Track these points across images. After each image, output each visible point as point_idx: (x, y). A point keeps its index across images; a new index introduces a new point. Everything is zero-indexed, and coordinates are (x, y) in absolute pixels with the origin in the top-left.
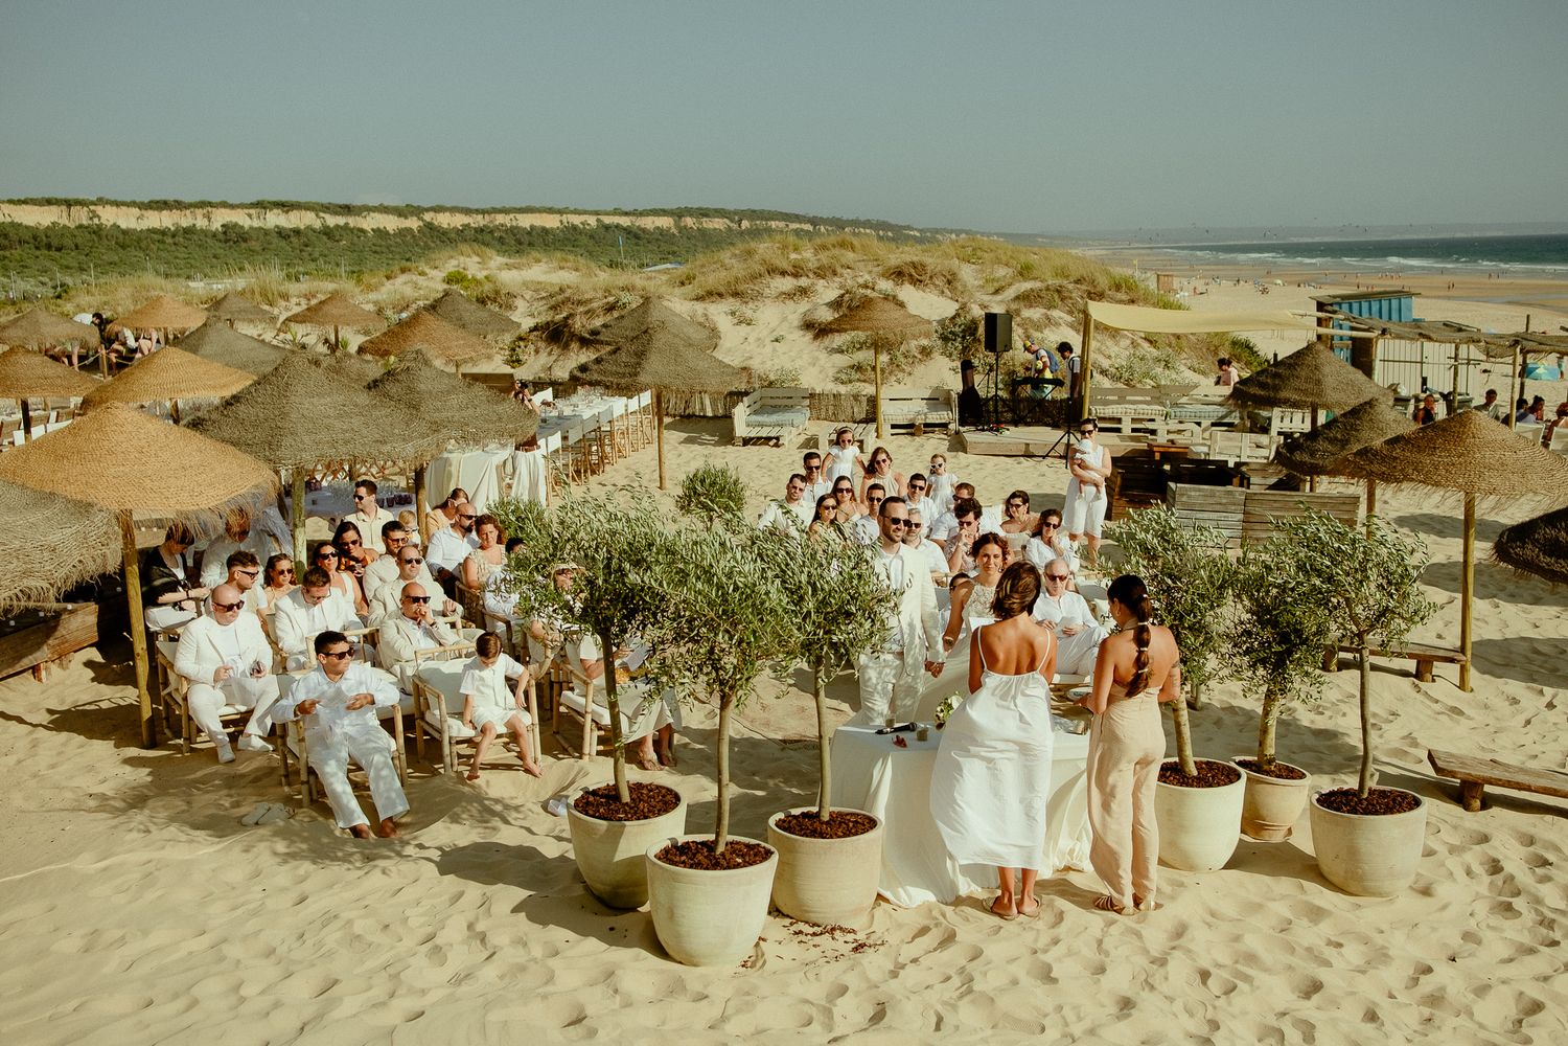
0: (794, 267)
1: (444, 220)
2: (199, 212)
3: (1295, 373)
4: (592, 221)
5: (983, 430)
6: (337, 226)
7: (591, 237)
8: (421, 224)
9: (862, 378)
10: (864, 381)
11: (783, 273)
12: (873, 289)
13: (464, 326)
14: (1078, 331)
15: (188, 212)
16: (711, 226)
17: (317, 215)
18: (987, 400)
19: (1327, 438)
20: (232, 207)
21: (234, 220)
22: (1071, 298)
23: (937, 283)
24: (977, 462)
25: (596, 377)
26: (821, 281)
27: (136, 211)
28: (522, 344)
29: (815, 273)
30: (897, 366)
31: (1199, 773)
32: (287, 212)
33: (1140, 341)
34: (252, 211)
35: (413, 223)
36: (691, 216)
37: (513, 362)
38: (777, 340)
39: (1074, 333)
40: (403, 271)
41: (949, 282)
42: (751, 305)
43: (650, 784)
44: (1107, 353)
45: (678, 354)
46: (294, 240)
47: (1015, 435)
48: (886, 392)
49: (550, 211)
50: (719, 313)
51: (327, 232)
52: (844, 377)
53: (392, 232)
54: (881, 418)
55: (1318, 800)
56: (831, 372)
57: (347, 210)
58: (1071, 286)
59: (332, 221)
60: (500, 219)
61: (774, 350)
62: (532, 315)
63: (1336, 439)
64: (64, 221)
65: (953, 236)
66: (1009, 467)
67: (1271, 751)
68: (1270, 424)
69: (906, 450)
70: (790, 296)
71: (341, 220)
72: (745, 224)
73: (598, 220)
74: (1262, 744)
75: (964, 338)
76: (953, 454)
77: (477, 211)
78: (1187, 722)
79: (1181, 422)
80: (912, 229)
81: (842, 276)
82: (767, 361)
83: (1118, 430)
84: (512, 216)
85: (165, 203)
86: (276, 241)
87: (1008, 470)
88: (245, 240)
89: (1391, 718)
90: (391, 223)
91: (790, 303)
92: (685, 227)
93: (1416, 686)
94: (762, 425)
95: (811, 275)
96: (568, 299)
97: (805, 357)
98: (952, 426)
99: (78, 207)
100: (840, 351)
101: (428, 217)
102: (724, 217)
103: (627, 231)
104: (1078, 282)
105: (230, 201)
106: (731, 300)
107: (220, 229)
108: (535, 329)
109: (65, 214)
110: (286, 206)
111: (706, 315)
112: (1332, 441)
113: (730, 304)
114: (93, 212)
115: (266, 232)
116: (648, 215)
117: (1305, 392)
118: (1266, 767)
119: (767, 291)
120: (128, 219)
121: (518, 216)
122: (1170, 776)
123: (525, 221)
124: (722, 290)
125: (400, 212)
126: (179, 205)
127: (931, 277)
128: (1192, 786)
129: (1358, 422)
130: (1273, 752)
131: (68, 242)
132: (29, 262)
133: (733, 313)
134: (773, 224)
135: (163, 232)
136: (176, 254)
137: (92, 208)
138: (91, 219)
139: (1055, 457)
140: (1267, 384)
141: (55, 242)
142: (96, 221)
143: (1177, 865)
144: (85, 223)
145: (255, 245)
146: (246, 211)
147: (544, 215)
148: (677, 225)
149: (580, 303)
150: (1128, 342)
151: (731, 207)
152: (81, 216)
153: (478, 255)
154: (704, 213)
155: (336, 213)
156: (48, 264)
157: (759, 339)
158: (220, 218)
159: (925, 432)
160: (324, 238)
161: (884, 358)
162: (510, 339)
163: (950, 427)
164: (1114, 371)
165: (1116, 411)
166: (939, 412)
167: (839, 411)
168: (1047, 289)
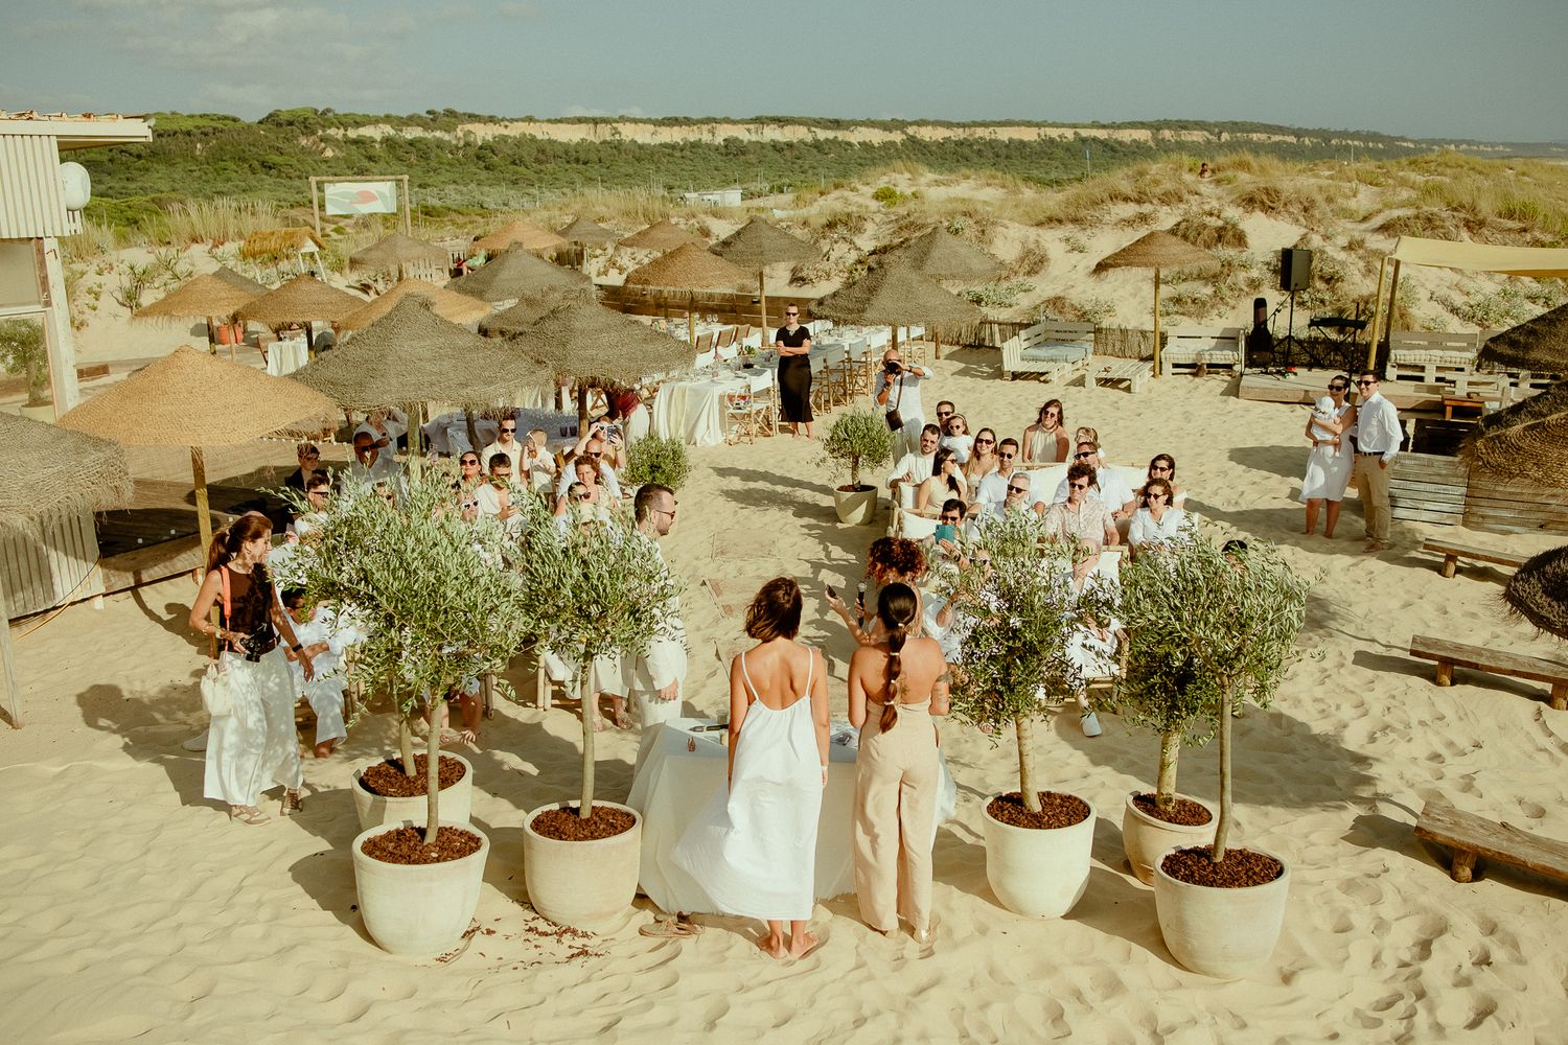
0: (1139, 192)
1: (927, 134)
2: (705, 128)
3: (1554, 331)
4: (1069, 134)
6: (827, 140)
7: (1068, 150)
8: (905, 137)
9: (1181, 310)
10: (1183, 314)
11: (1126, 199)
12: (1219, 217)
15: (695, 127)
16: (1189, 138)
17: (809, 130)
19: (1530, 412)
20: (734, 122)
21: (735, 134)
22: (1441, 228)
23: (1291, 210)
26: (1164, 207)
27: (651, 128)
29: (1160, 199)
30: (1222, 299)
32: (782, 127)
34: (751, 126)
35: (897, 137)
36: (1169, 128)
40: (837, 187)
41: (1306, 210)
42: (1089, 232)
46: (788, 153)
47: (1301, 380)
48: (1172, 332)
49: (1029, 124)
50: (1053, 240)
51: (817, 146)
53: (877, 145)
54: (1165, 356)
57: (837, 124)
58: (1446, 214)
59: (823, 135)
60: (980, 132)
64: (591, 138)
65: (1453, 147)
70: (1129, 223)
71: (830, 134)
72: (1225, 136)
73: (1075, 133)
76: (1225, 398)
77: (958, 125)
80: (1406, 140)
81: (1187, 202)
83: (1421, 379)
84: (991, 129)
85: (676, 119)
86: (771, 154)
87: (1276, 419)
88: (743, 154)
90: (876, 137)
91: (1128, 230)
92: (1163, 140)
93: (1539, 713)
94: (1036, 359)
95: (1155, 202)
96: (912, 223)
97: (1129, 286)
98: (1237, 368)
99: (603, 125)
100: (1166, 282)
101: (911, 131)
102: (1203, 129)
103: (1104, 144)
104: (1455, 208)
105: (732, 118)
107: (722, 144)
109: (592, 132)
110: (781, 122)
111: (1039, 240)
113: (1068, 230)
114: (615, 129)
115: (762, 146)
116: (1126, 128)
119: (1107, 217)
120: (643, 135)
121: (997, 129)
123: (1004, 134)
124: (1061, 216)
125: (886, 126)
126: (687, 122)
127: (1285, 204)
130: (1172, 791)
131: (593, 156)
132: (560, 175)
133: (1068, 240)
134: (1255, 137)
135: (673, 147)
136: (683, 167)
137: (615, 125)
138: (613, 135)
140: (1518, 342)
141: (582, 157)
142: (617, 137)
144: (608, 139)
145: (751, 158)
146: (747, 126)
147: (1023, 128)
148: (1154, 138)
151: (1211, 120)
152: (605, 133)
153: (910, 172)
154: (1183, 125)
155: (827, 128)
156: (576, 176)
158: (724, 133)
159: (1209, 373)
160: (815, 151)
161: (1209, 290)
162: (851, 262)
163: (1235, 368)
164: (1467, 309)
165: (1423, 357)
166: (1225, 352)
167: (1126, 348)
168: (1416, 216)
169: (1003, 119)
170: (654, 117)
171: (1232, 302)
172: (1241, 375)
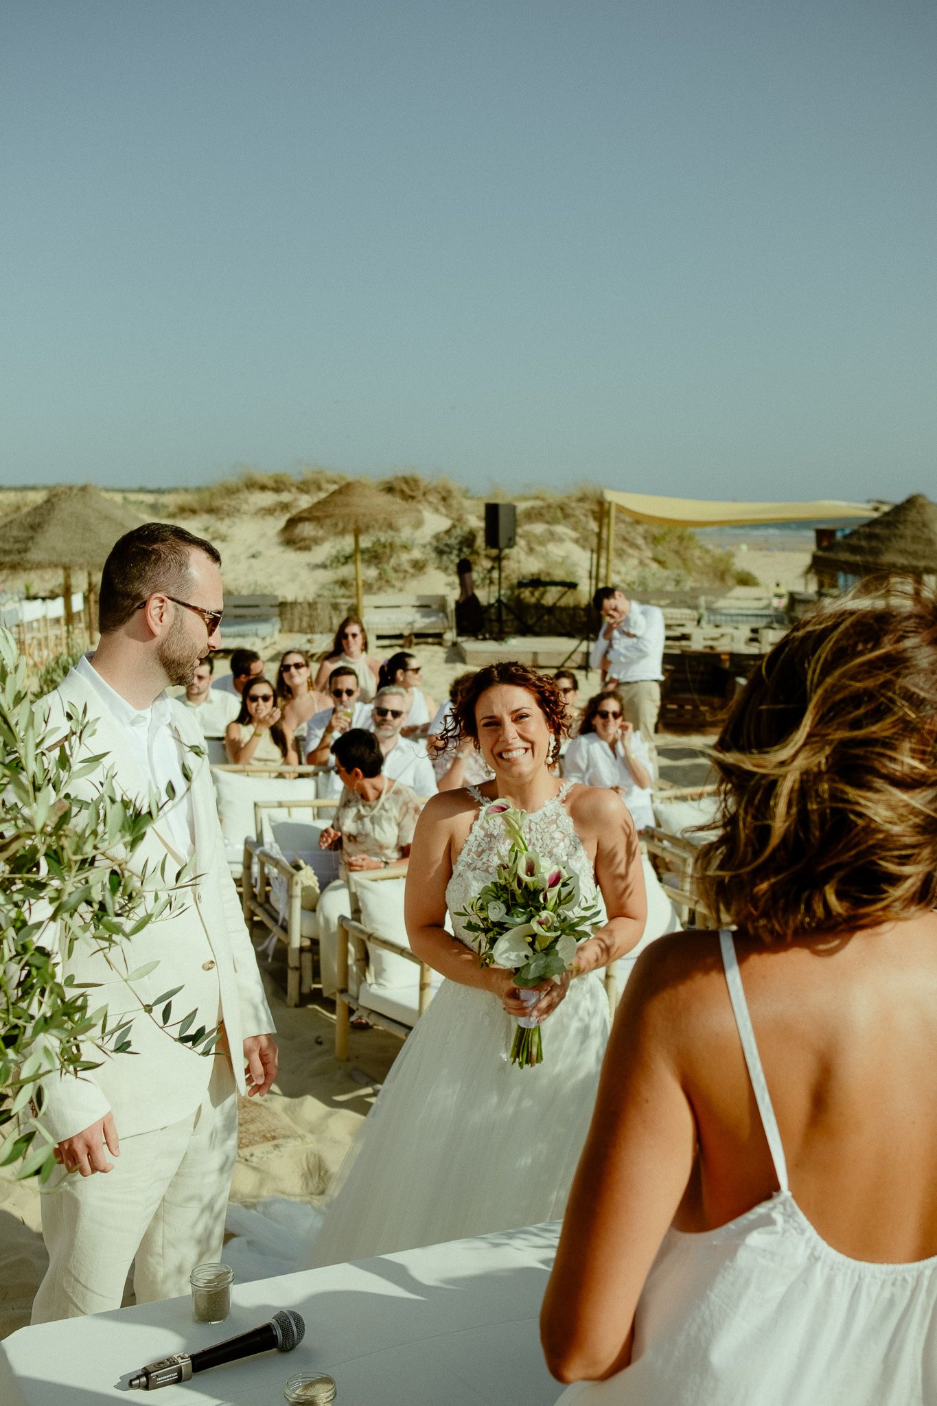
0: (276, 482)
9: (347, 593)
11: (263, 488)
14: (583, 548)
18: (490, 606)
22: (574, 516)
23: (431, 499)
26: (303, 494)
29: (298, 488)
30: (387, 581)
33: (648, 561)
38: (253, 556)
39: (579, 549)
41: (444, 499)
42: (226, 521)
47: (519, 645)
48: (367, 602)
52: (326, 591)
56: (312, 587)
61: (250, 567)
70: (267, 511)
75: (460, 550)
76: (453, 665)
82: (239, 577)
91: (269, 519)
95: (294, 490)
97: (284, 573)
98: (449, 637)
100: (324, 567)
106: (206, 516)
113: (205, 519)
119: (245, 506)
124: (195, 506)
127: (424, 494)
150: (636, 561)
157: (234, 556)
159: (419, 643)
161: (372, 573)
163: (445, 637)
166: (433, 620)
167: (316, 623)
168: (549, 506)
171: (398, 584)
172: (455, 644)
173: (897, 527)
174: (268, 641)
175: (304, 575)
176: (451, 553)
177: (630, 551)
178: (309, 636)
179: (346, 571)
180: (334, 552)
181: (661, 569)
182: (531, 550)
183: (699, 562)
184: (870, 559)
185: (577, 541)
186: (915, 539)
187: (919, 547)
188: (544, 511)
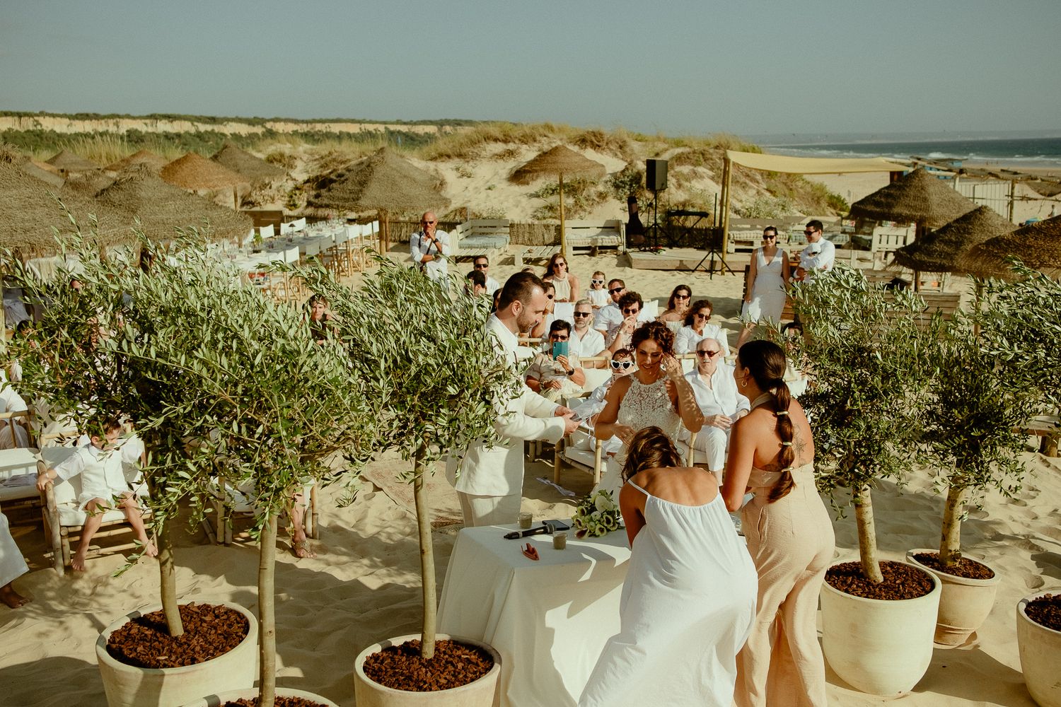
0: (504, 135)
1: (280, 128)
2: (111, 122)
3: (905, 193)
4: (382, 128)
5: (645, 251)
6: (206, 132)
8: (264, 130)
9: (554, 215)
10: (555, 218)
11: (496, 140)
13: (238, 171)
14: (717, 183)
15: (103, 121)
17: (192, 124)
18: (649, 228)
20: (134, 118)
21: (135, 127)
22: (711, 159)
23: (611, 147)
24: (640, 275)
25: (326, 201)
26: (525, 146)
27: (67, 121)
28: (297, 192)
29: (520, 140)
30: (581, 207)
31: (885, 580)
32: (172, 122)
33: (763, 191)
34: (148, 121)
35: (259, 130)
36: (449, 125)
37: (291, 206)
38: (490, 189)
39: (714, 184)
41: (621, 147)
42: (471, 163)
43: (219, 607)
44: (739, 198)
45: (394, 183)
46: (177, 140)
47: (669, 255)
48: (568, 224)
49: (353, 121)
50: (447, 170)
51: (199, 136)
52: (539, 215)
53: (244, 136)
54: (565, 241)
55: (1026, 611)
56: (530, 211)
57: (213, 120)
58: (711, 151)
59: (203, 128)
60: (319, 127)
61: (488, 196)
62: (307, 172)
63: (951, 241)
64: (16, 127)
66: (665, 278)
67: (955, 546)
68: (870, 245)
69: (584, 266)
70: (501, 156)
71: (209, 128)
73: (386, 128)
74: (945, 538)
75: (631, 185)
76: (622, 268)
77: (303, 122)
78: (872, 521)
79: (800, 244)
81: (540, 142)
82: (480, 203)
84: (326, 125)
85: (87, 115)
86: (164, 140)
87: (664, 280)
88: (142, 141)
89: (1032, 493)
90: (244, 130)
91: (501, 162)
92: (445, 132)
93: (1044, 461)
94: (471, 247)
95: (517, 141)
97: (511, 200)
98: (621, 248)
99: (27, 118)
100: (537, 196)
101: (269, 125)
103: (406, 135)
104: (717, 147)
105: (132, 114)
106: (457, 160)
107: (125, 133)
108: (308, 181)
109: (17, 123)
110: (171, 118)
111: (436, 170)
112: (949, 243)
113: (456, 162)
114: (37, 121)
115: (158, 136)
116: (420, 124)
117: (915, 208)
118: (950, 564)
119: (484, 153)
120: (61, 126)
121: (331, 125)
122: (852, 583)
123: (336, 128)
124: (450, 152)
125: (251, 122)
126: (96, 117)
127: (607, 144)
128: (880, 597)
129: (970, 226)
130: (958, 548)
131: (19, 142)
133: (457, 169)
135: (86, 135)
137: (36, 118)
138: (35, 126)
139: (702, 271)
140: (882, 202)
142: (39, 127)
143: (861, 689)
144: (31, 128)
146: (143, 121)
147: (349, 124)
148: (439, 131)
149: (342, 162)
150: (755, 192)
152: (28, 124)
153: (290, 143)
154: (458, 123)
155: (207, 123)
157: (476, 188)
158: (126, 126)
159: (601, 253)
160: (198, 140)
161: (571, 201)
162: (289, 189)
163: (619, 248)
164: (745, 211)
165: (752, 235)
166: (611, 237)
167: (533, 238)
168: (694, 152)
169: (335, 117)
170: (68, 113)
171: (588, 209)
172: (625, 253)
173: (904, 189)
174: (502, 249)
175: (524, 200)
176: (624, 187)
177: (751, 184)
178: (529, 248)
179: (553, 199)
180: (544, 186)
181: (772, 197)
182: (680, 186)
183: (801, 190)
184: (886, 210)
185: (712, 178)
186: (915, 198)
187: (918, 203)
188: (691, 156)
